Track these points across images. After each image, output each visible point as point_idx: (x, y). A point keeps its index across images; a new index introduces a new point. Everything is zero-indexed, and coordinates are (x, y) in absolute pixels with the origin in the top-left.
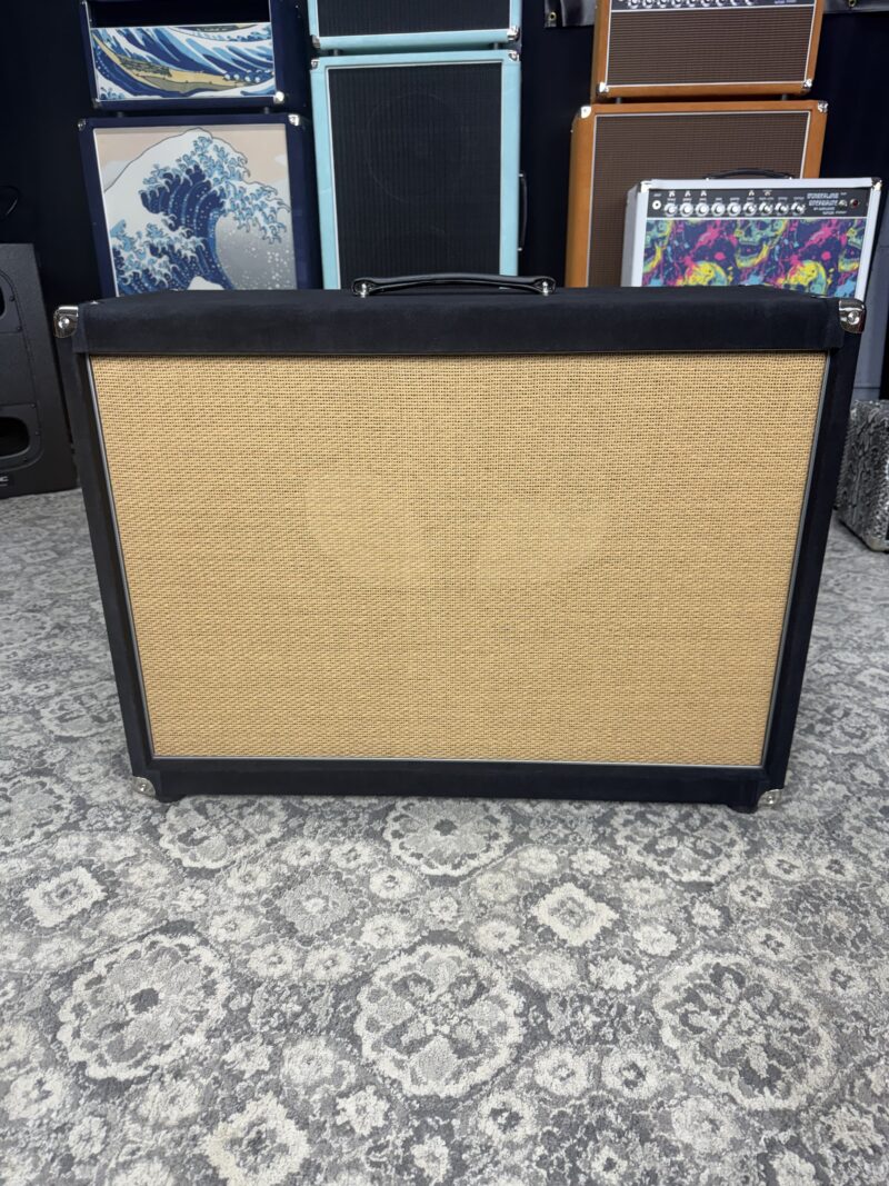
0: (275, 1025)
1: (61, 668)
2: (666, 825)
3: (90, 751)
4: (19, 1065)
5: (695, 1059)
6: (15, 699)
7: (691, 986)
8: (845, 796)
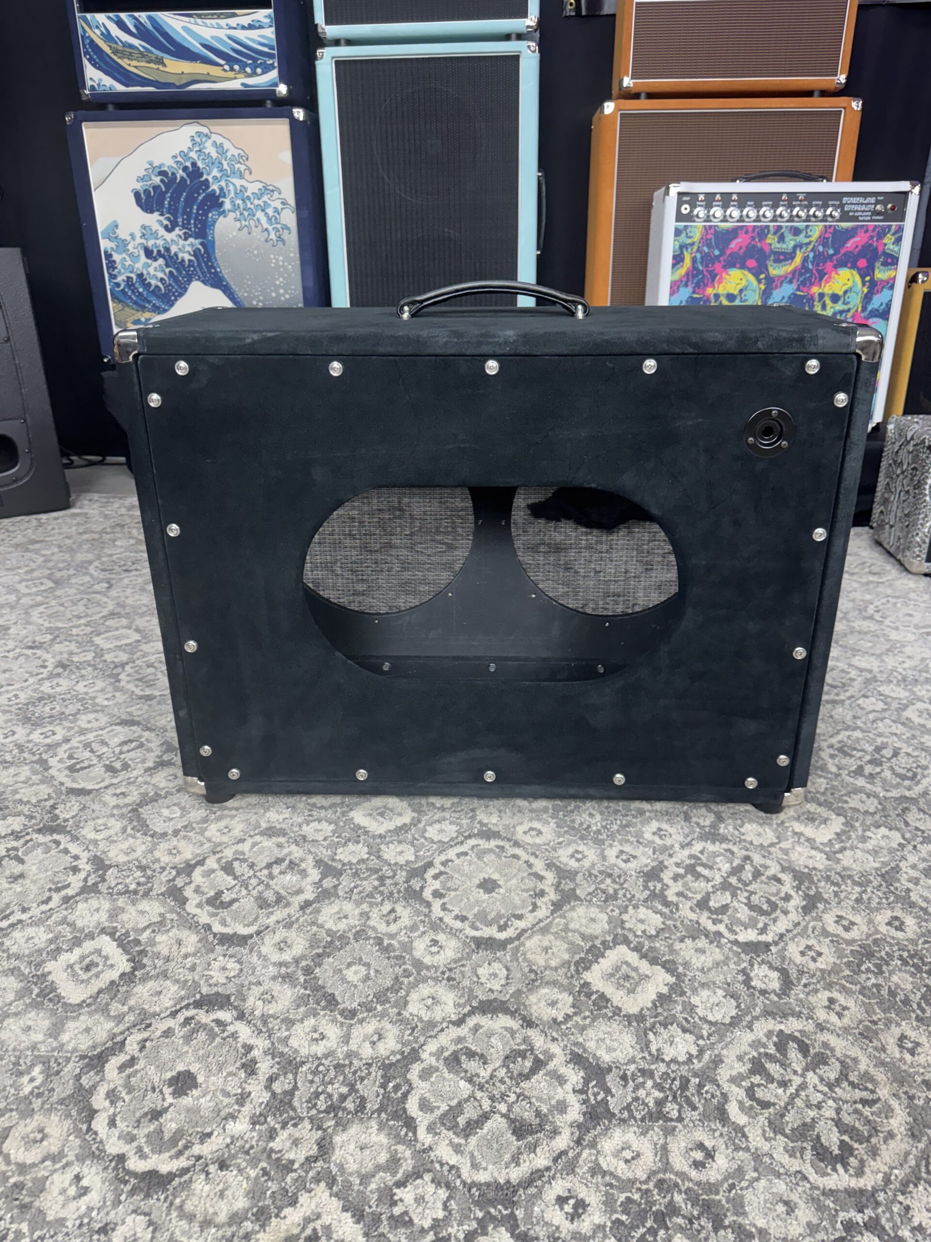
0: (323, 1108)
1: (67, 712)
2: (718, 880)
3: (105, 804)
4: (54, 1158)
5: (764, 1135)
6: (20, 748)
7: (756, 1054)
8: (900, 845)
